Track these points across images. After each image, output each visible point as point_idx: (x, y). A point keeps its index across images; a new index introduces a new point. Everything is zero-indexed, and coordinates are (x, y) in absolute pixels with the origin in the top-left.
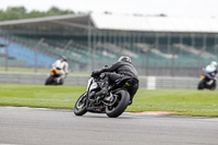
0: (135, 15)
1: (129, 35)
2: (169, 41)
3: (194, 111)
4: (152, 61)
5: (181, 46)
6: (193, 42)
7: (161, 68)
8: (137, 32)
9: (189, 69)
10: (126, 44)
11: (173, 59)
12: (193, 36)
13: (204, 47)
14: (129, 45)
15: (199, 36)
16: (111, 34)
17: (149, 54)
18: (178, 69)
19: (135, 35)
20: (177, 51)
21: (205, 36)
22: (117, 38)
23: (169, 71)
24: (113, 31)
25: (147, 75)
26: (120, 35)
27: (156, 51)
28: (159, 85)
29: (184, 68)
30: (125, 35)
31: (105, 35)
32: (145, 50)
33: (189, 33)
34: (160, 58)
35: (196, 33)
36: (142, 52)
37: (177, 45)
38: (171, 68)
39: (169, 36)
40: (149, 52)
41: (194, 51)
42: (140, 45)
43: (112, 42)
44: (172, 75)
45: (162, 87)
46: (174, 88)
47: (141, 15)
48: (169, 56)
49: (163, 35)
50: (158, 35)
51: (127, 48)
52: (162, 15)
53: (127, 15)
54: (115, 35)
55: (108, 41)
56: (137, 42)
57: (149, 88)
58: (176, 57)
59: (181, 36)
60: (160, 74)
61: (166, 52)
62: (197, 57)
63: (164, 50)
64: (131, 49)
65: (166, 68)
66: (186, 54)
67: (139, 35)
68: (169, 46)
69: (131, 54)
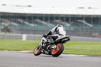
0: (17, 6)
1: (14, 15)
2: (33, 18)
4: (24, 27)
5: (38, 21)
6: (44, 19)
7: (29, 31)
9: (42, 31)
10: (12, 19)
11: (34, 26)
12: (44, 16)
13: (49, 21)
14: (14, 20)
15: (46, 16)
16: (5, 15)
17: (23, 24)
18: (36, 31)
19: (17, 15)
20: (36, 23)
21: (49, 16)
22: (9, 16)
23: (32, 32)
24: (7, 13)
25: (22, 34)
26: (10, 15)
27: (27, 23)
28: (28, 38)
29: (40, 31)
30: (12, 15)
31: (3, 15)
32: (21, 22)
33: (42, 14)
34: (28, 26)
35: (45, 14)
37: (36, 20)
38: (34, 31)
39: (33, 15)
40: (23, 23)
41: (44, 23)
42: (19, 20)
43: (6, 18)
44: (34, 34)
45: (29, 39)
46: (35, 40)
47: (20, 6)
48: (33, 25)
49: (30, 15)
50: (27, 15)
51: (13, 21)
52: (29, 6)
53: (13, 6)
54: (7, 15)
55: (4, 18)
56: (18, 18)
57: (23, 40)
58: (36, 25)
59: (38, 16)
60: (28, 33)
61: (31, 23)
62: (45, 26)
63: (30, 22)
64: (15, 22)
65: (31, 30)
66: (40, 24)
67: (19, 15)
68: (32, 20)
69: (15, 24)
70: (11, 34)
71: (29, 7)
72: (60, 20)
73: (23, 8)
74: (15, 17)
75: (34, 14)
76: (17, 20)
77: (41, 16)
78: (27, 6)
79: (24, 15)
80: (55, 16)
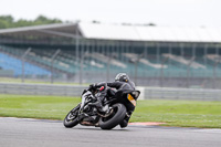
0: (124, 24)
1: (118, 45)
2: (158, 51)
3: (183, 122)
4: (140, 71)
5: (171, 56)
6: (182, 53)
7: (150, 79)
8: (125, 41)
9: (178, 79)
10: (114, 54)
11: (162, 69)
12: (182, 46)
13: (194, 58)
14: (117, 55)
15: (188, 46)
16: (99, 44)
17: (138, 64)
18: (167, 79)
19: (123, 44)
20: (166, 61)
21: (195, 46)
22: (106, 48)
23: (157, 81)
24: (101, 40)
25: (136, 85)
26: (109, 44)
27: (144, 61)
28: (149, 95)
29: (173, 78)
30: (113, 44)
31: (93, 44)
32: (133, 60)
33: (178, 43)
34: (149, 68)
35: (185, 43)
36: (130, 62)
37: (166, 55)
38: (160, 79)
39: (159, 45)
40: (138, 62)
41: (183, 61)
42: (129, 55)
43: (101, 52)
44: (161, 85)
45: (151, 98)
46: (163, 98)
47: (130, 25)
48: (158, 66)
49: (152, 45)
50: (146, 45)
51: (115, 58)
52: (151, 25)
53: (116, 24)
54: (103, 44)
55: (96, 50)
56: (125, 51)
58: (165, 66)
59: (170, 46)
60: (147, 85)
61: (155, 62)
62: (186, 67)
63: (153, 60)
64: (120, 59)
65: (155, 78)
66: (174, 64)
67: (128, 45)
68: (158, 56)
69: (119, 64)
71: (151, 28)
72: (217, 56)
73: (138, 28)
74: (120, 48)
75: (161, 42)
76: (123, 54)
77: (175, 46)
78: (145, 25)
79: (139, 45)
80: (206, 46)
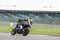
0: (7, 6)
2: (16, 13)
4: (12, 18)
6: (23, 14)
7: (14, 21)
8: (8, 10)
10: (4, 14)
11: (17, 18)
12: (23, 12)
13: (26, 15)
15: (25, 12)
17: (11, 17)
19: (7, 11)
20: (18, 16)
22: (2, 12)
25: (10, 22)
27: (13, 16)
28: (14, 25)
30: (4, 11)
32: (10, 15)
33: (22, 11)
34: (14, 18)
35: (24, 11)
36: (9, 16)
37: (19, 14)
39: (16, 12)
40: (11, 16)
47: (9, 6)
48: (16, 17)
49: (15, 11)
50: (13, 11)
51: (5, 15)
52: (14, 6)
53: (5, 6)
56: (7, 13)
57: (11, 26)
58: (18, 17)
59: (20, 12)
60: (14, 22)
62: (24, 18)
64: (6, 15)
65: (16, 20)
67: (8, 11)
68: (16, 14)
69: (6, 17)
70: (4, 23)
72: (32, 14)
73: (11, 7)
74: (6, 12)
76: (7, 14)
77: (21, 12)
78: (13, 6)
79: (11, 11)
80: (30, 12)
